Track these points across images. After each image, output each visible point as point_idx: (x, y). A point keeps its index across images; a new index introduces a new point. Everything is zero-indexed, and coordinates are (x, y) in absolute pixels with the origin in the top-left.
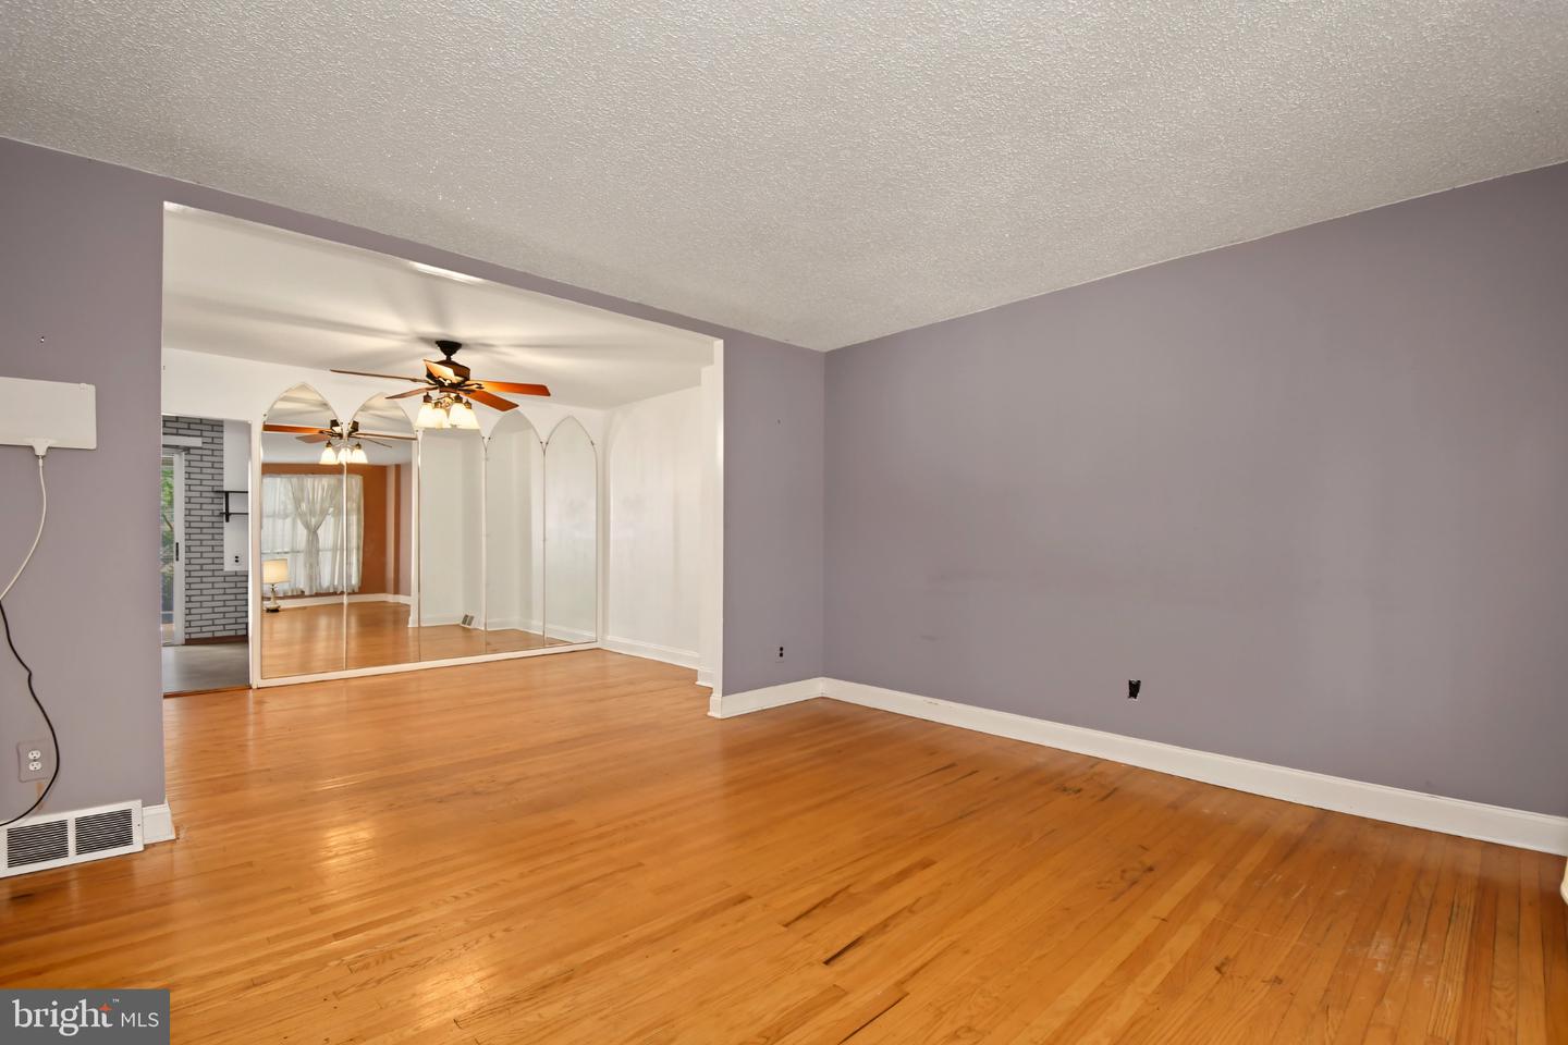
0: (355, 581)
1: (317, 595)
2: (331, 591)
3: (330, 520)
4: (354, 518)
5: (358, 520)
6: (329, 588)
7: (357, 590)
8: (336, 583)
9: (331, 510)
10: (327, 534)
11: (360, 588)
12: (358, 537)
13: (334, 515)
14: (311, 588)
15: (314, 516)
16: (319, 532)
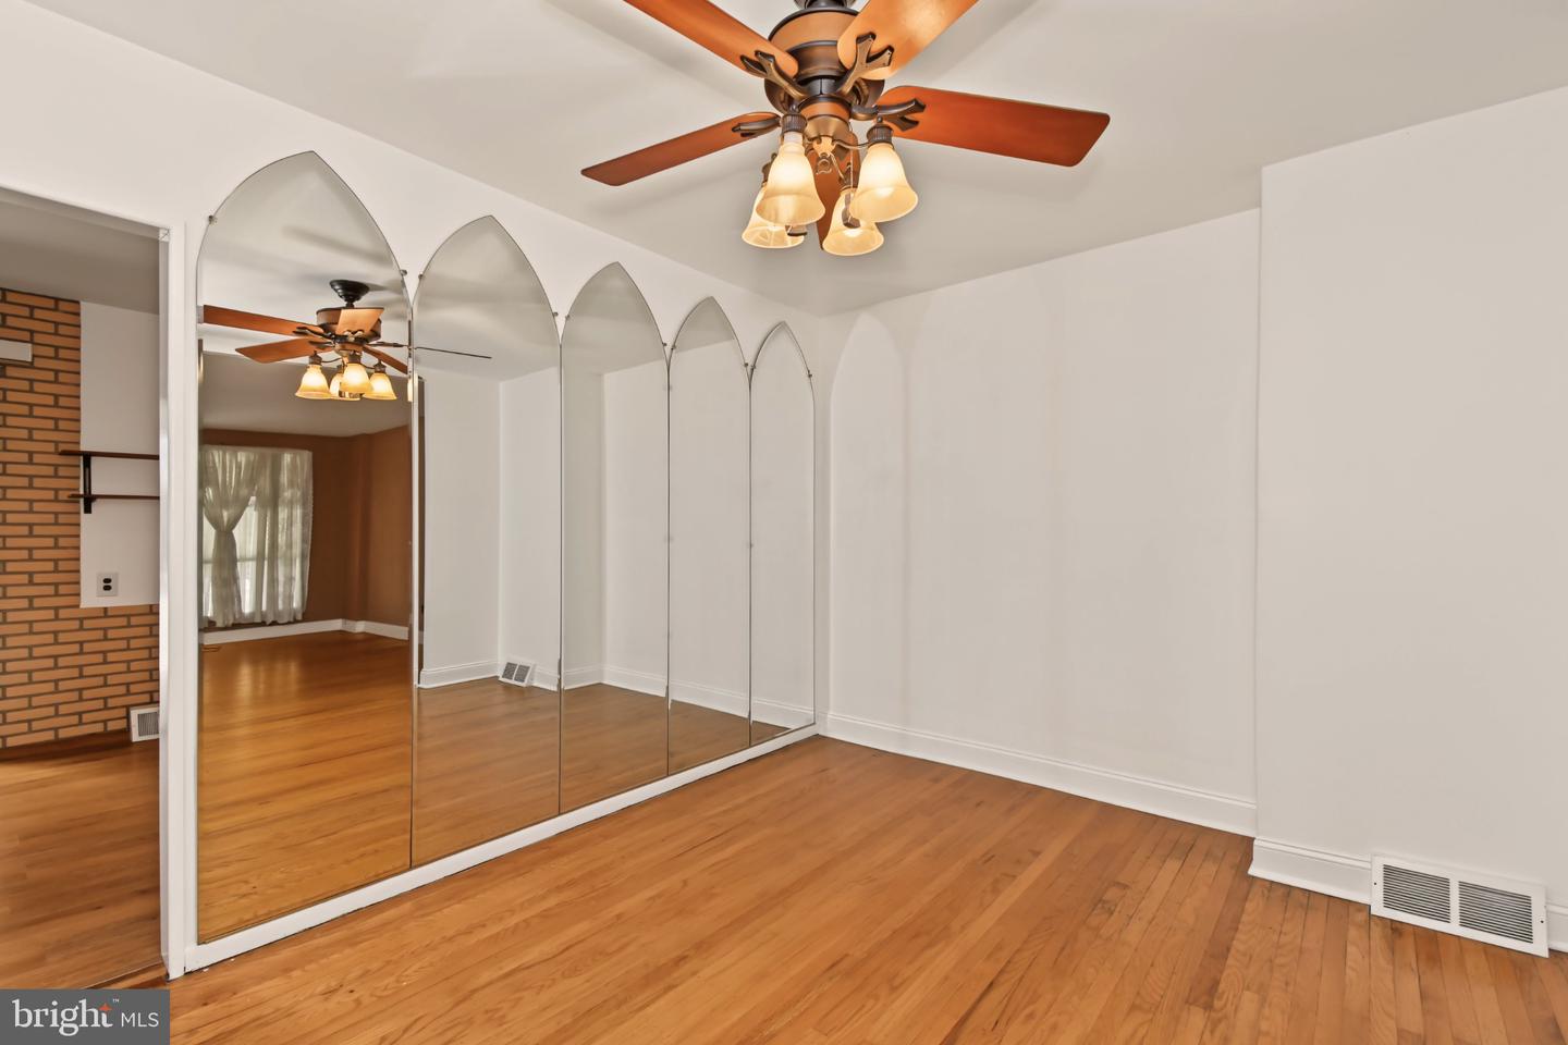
0: (296, 603)
1: (236, 626)
2: (258, 620)
3: (251, 516)
4: (298, 512)
5: (304, 516)
6: (253, 614)
7: (299, 617)
8: (264, 608)
9: (253, 499)
10: (246, 536)
11: (303, 614)
12: (304, 541)
13: (261, 505)
14: (225, 616)
15: (227, 508)
16: (236, 532)
